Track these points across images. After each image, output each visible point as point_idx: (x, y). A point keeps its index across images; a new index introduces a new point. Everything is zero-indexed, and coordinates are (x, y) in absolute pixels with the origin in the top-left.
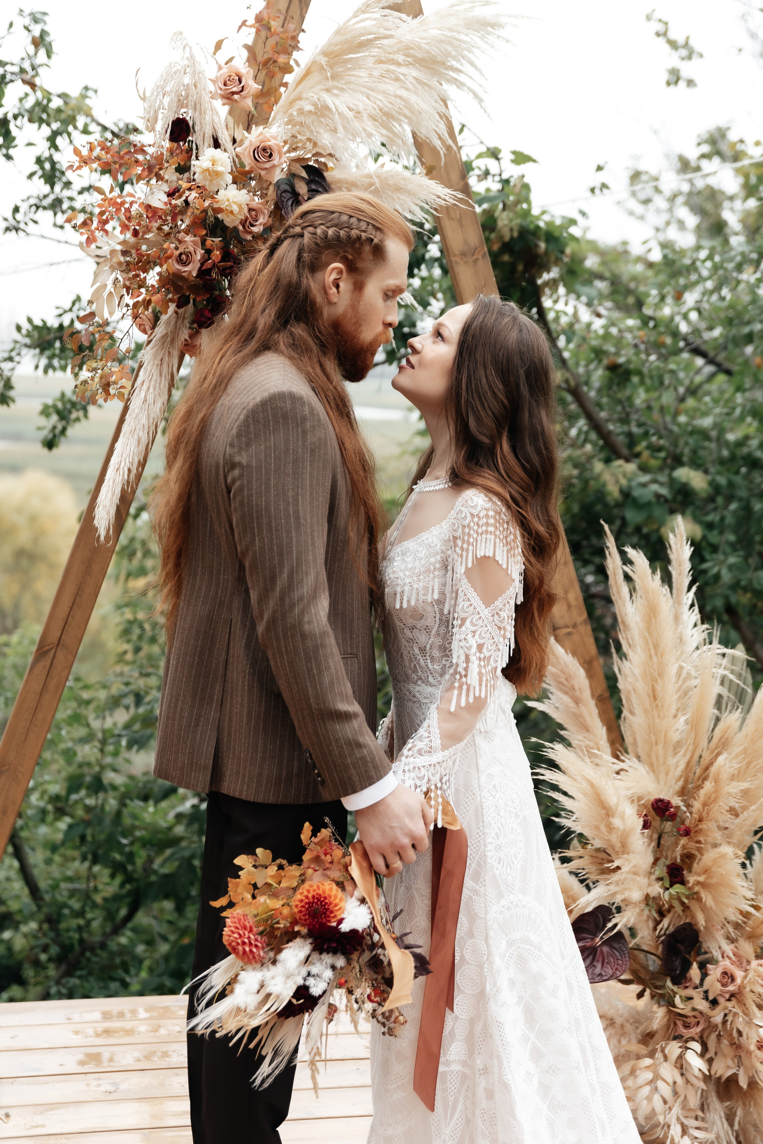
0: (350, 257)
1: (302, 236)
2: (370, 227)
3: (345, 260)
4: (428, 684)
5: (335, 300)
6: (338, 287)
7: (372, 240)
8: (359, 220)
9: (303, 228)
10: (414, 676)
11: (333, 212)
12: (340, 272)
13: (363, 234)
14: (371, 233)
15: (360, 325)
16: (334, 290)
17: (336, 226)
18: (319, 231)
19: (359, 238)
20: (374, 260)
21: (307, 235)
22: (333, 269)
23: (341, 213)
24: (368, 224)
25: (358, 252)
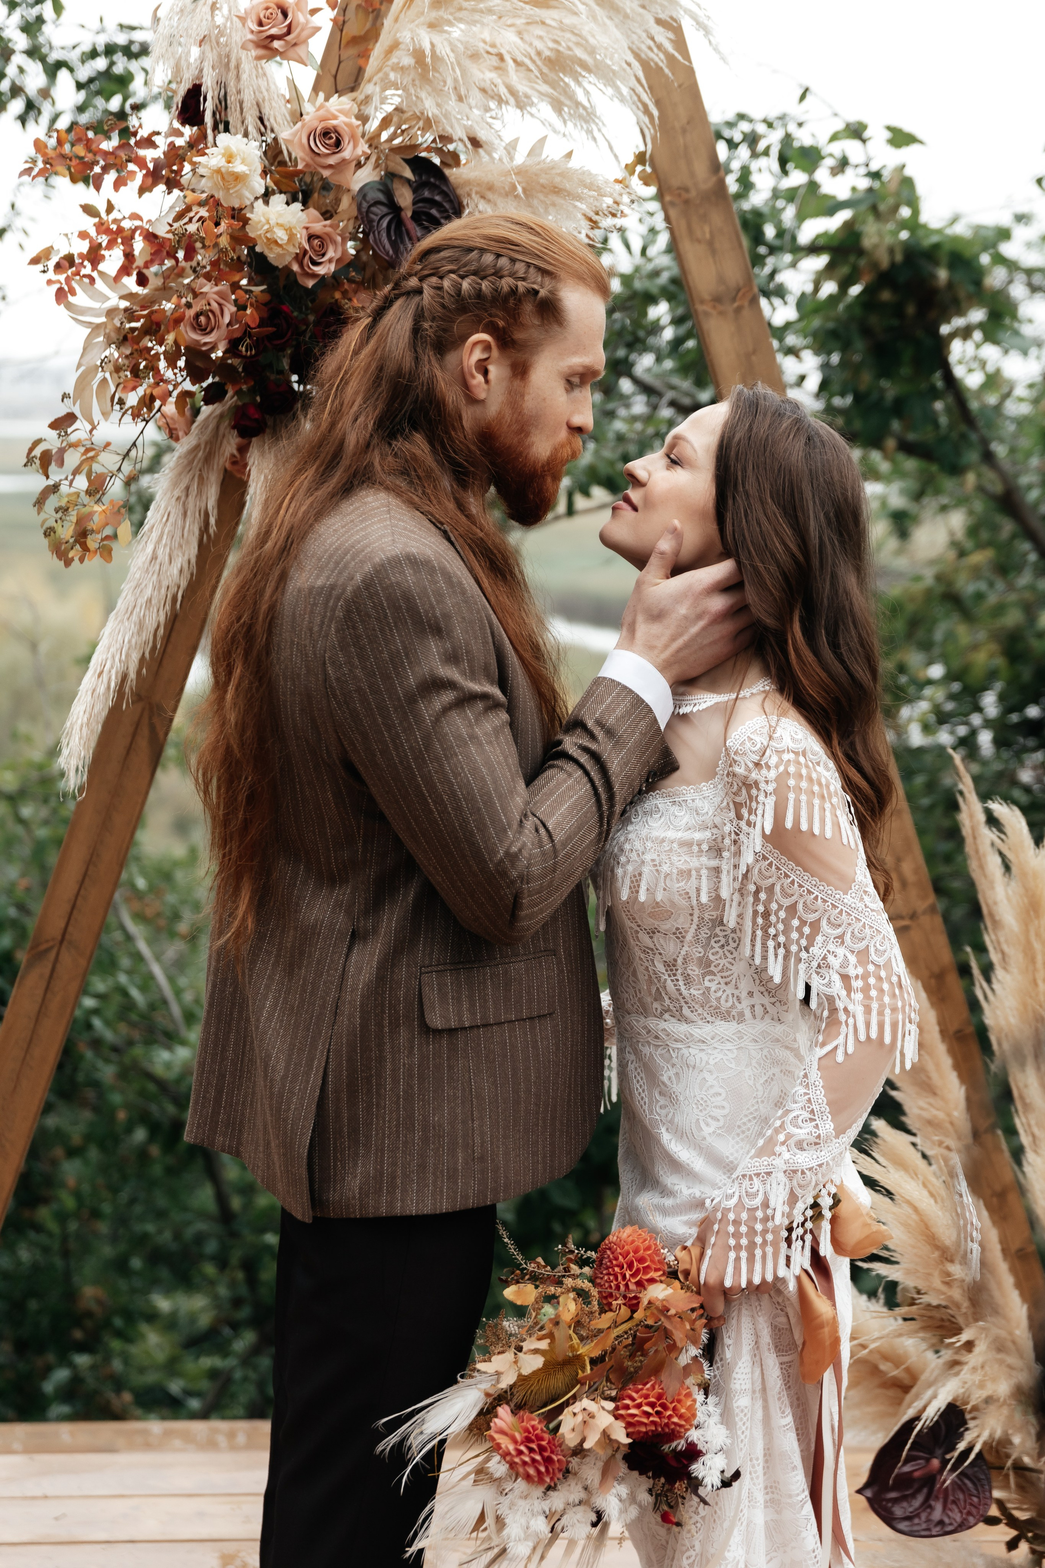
0: (501, 323)
1: (419, 291)
2: (532, 270)
3: (491, 329)
4: (683, 1018)
5: (482, 395)
6: (485, 373)
7: (536, 292)
8: (513, 261)
9: (421, 279)
10: (656, 1005)
11: (470, 250)
12: (487, 347)
13: (520, 283)
14: (535, 281)
15: (527, 435)
16: (480, 378)
17: (475, 273)
18: (446, 283)
19: (514, 291)
20: (542, 325)
21: (427, 292)
22: (476, 344)
23: (482, 251)
24: (529, 265)
25: (514, 315)
